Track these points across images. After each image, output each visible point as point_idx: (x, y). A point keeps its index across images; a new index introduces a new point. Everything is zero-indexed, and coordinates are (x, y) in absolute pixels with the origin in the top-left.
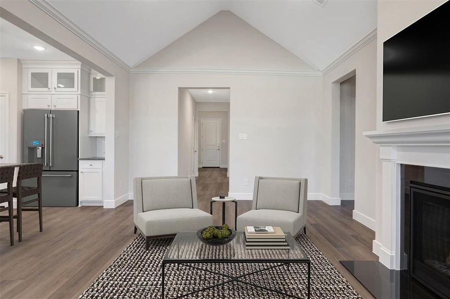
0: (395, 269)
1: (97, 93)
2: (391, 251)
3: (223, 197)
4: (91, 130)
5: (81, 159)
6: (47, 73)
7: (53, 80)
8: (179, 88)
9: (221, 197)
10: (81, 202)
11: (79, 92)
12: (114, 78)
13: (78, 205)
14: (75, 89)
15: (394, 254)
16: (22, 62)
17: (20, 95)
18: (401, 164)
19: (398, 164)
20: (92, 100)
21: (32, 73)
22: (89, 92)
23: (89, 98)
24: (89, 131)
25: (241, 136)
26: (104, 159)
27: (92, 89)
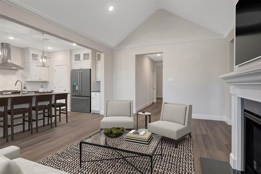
0: (237, 169)
1: (99, 61)
2: (235, 156)
3: (144, 113)
4: (97, 78)
5: (92, 92)
6: (80, 54)
7: (82, 57)
8: (136, 55)
9: (143, 113)
10: (92, 111)
11: (91, 62)
12: (104, 53)
13: (91, 112)
14: (89, 60)
15: (236, 159)
16: (72, 50)
17: (71, 64)
18: (241, 98)
19: (238, 97)
20: (97, 64)
21: (75, 55)
22: (96, 61)
23: (96, 64)
24: (96, 79)
25: (169, 79)
26: (100, 92)
27: (97, 60)
